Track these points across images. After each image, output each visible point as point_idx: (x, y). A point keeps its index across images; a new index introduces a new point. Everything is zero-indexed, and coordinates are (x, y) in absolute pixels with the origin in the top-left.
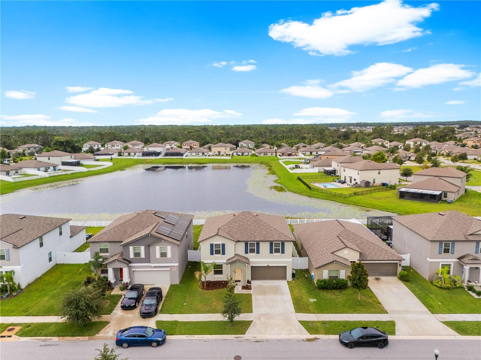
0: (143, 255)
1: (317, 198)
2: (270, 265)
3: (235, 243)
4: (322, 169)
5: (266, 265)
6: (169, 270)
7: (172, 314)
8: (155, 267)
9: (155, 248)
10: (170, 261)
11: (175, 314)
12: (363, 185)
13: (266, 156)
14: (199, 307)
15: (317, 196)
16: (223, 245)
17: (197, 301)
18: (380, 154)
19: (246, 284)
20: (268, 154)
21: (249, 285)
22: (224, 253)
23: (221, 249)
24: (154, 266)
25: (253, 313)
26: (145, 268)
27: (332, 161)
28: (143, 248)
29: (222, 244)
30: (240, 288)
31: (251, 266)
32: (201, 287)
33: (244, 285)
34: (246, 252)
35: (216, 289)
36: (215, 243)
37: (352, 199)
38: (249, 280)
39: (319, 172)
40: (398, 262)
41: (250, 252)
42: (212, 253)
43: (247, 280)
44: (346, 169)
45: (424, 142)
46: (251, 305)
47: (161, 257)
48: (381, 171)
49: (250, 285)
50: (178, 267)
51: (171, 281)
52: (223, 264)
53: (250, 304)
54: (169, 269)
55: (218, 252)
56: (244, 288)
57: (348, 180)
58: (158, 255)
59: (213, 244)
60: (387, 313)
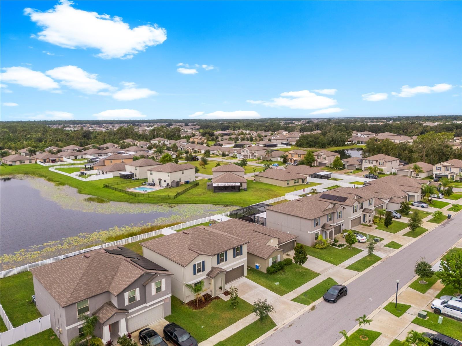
0: (138, 298)
1: (148, 203)
3: (212, 258)
4: (117, 174)
5: (232, 269)
6: (163, 304)
7: (207, 339)
8: (150, 306)
9: (150, 286)
10: (164, 294)
11: (209, 338)
12: (175, 185)
13: (22, 164)
14: (218, 323)
15: (147, 201)
17: (208, 320)
18: (167, 156)
20: (25, 161)
22: (204, 270)
23: (202, 267)
26: (140, 311)
27: (126, 166)
28: (138, 290)
29: (202, 262)
30: (223, 295)
34: (219, 263)
35: (208, 304)
36: (197, 263)
37: (180, 198)
38: (221, 287)
39: (113, 177)
40: (294, 239)
41: (221, 262)
42: (195, 273)
44: (153, 172)
45: (165, 141)
46: (250, 304)
47: (156, 293)
48: (184, 171)
50: (170, 297)
51: (165, 313)
52: (203, 280)
53: (248, 304)
54: (163, 302)
55: (199, 271)
56: (225, 294)
57: (157, 182)
59: (195, 265)
60: (320, 274)
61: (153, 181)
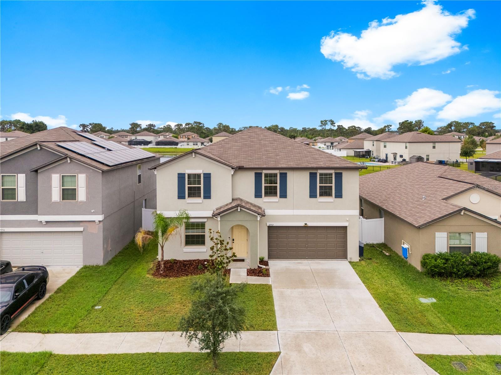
0: (21, 196)
2: (310, 224)
3: (232, 173)
4: (351, 152)
5: (302, 224)
6: (82, 232)
7: (49, 332)
8: (48, 224)
9: (50, 179)
10: (84, 209)
11: (56, 332)
14: (133, 314)
16: (208, 177)
17: (132, 300)
19: (256, 265)
21: (264, 267)
22: (208, 196)
23: (202, 186)
24: (47, 222)
25: (276, 330)
26: (24, 227)
28: (21, 178)
29: (204, 174)
30: (244, 272)
31: (268, 225)
32: (152, 272)
33: (253, 268)
34: (258, 195)
35: (187, 275)
36: (188, 171)
38: (263, 258)
41: (267, 194)
42: (181, 196)
43: (260, 259)
44: (387, 144)
46: (272, 311)
47: (63, 199)
48: (436, 143)
49: (267, 267)
50: (101, 224)
51: (86, 256)
52: (205, 220)
53: (268, 308)
54: (81, 229)
55: (194, 193)
56: (251, 272)
57: (391, 158)
58: (56, 196)
59: (184, 174)
61: (387, 157)
